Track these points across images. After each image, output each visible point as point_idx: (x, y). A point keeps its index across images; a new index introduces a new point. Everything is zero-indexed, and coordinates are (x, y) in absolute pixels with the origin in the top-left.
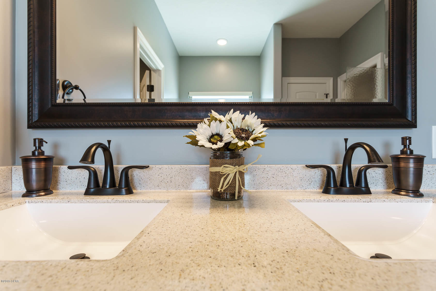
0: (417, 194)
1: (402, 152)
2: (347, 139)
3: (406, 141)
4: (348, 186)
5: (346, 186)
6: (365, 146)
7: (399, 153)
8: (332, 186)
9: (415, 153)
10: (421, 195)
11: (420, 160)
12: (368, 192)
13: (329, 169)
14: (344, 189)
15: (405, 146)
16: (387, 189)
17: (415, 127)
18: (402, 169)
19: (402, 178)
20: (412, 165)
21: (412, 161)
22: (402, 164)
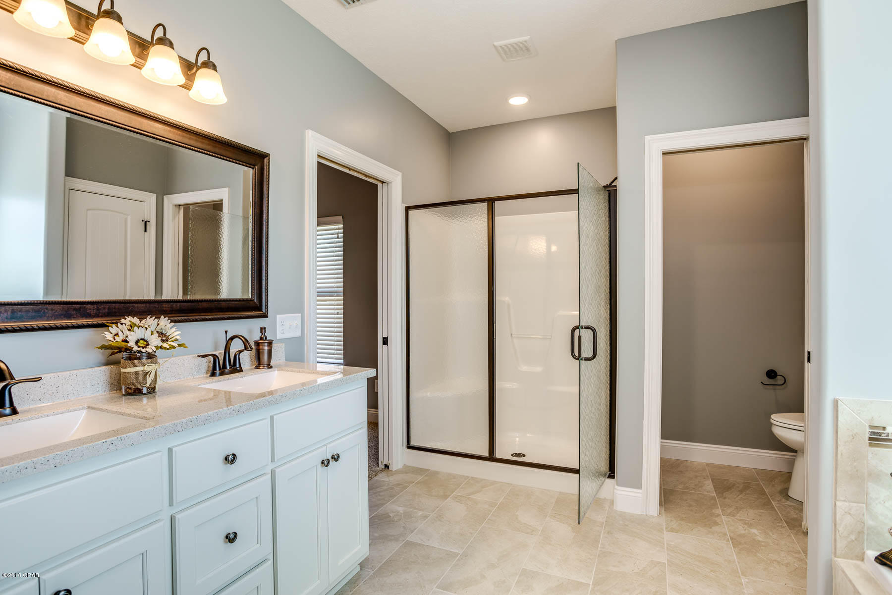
0: (269, 367)
1: (261, 338)
2: (227, 331)
3: (263, 330)
4: (228, 368)
5: (226, 368)
6: (241, 337)
7: (259, 339)
8: (218, 370)
9: (267, 338)
10: (271, 367)
11: (270, 343)
12: (241, 370)
13: (215, 357)
14: (226, 370)
15: (262, 334)
16: (251, 366)
17: (267, 317)
18: (261, 351)
19: (261, 356)
20: (266, 347)
21: (266, 344)
22: (261, 347)
